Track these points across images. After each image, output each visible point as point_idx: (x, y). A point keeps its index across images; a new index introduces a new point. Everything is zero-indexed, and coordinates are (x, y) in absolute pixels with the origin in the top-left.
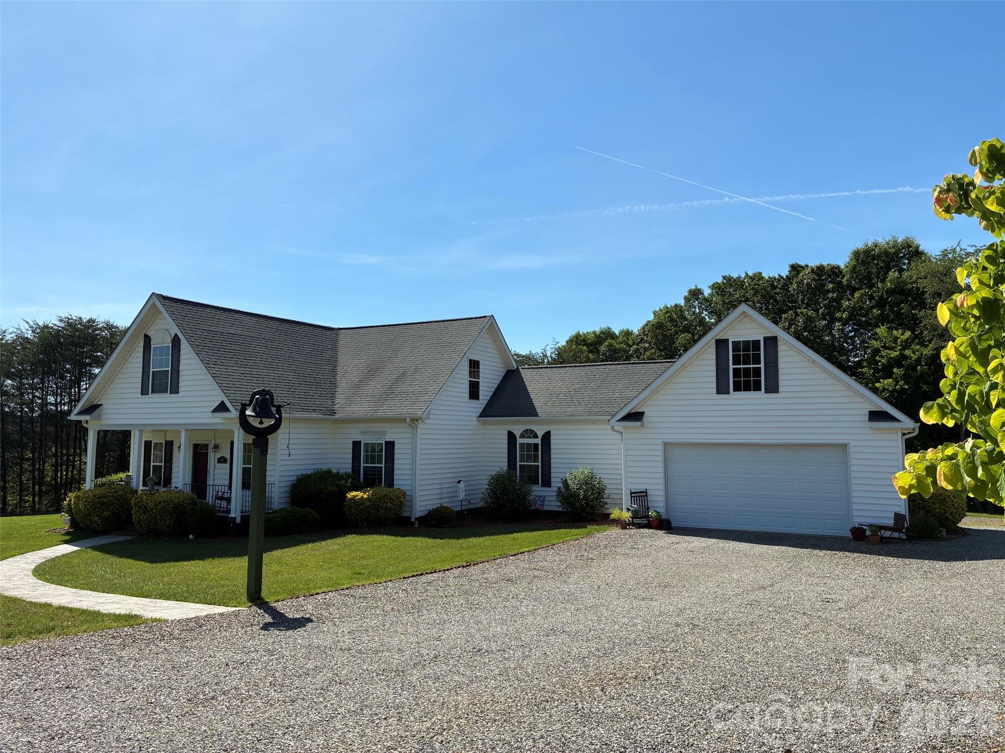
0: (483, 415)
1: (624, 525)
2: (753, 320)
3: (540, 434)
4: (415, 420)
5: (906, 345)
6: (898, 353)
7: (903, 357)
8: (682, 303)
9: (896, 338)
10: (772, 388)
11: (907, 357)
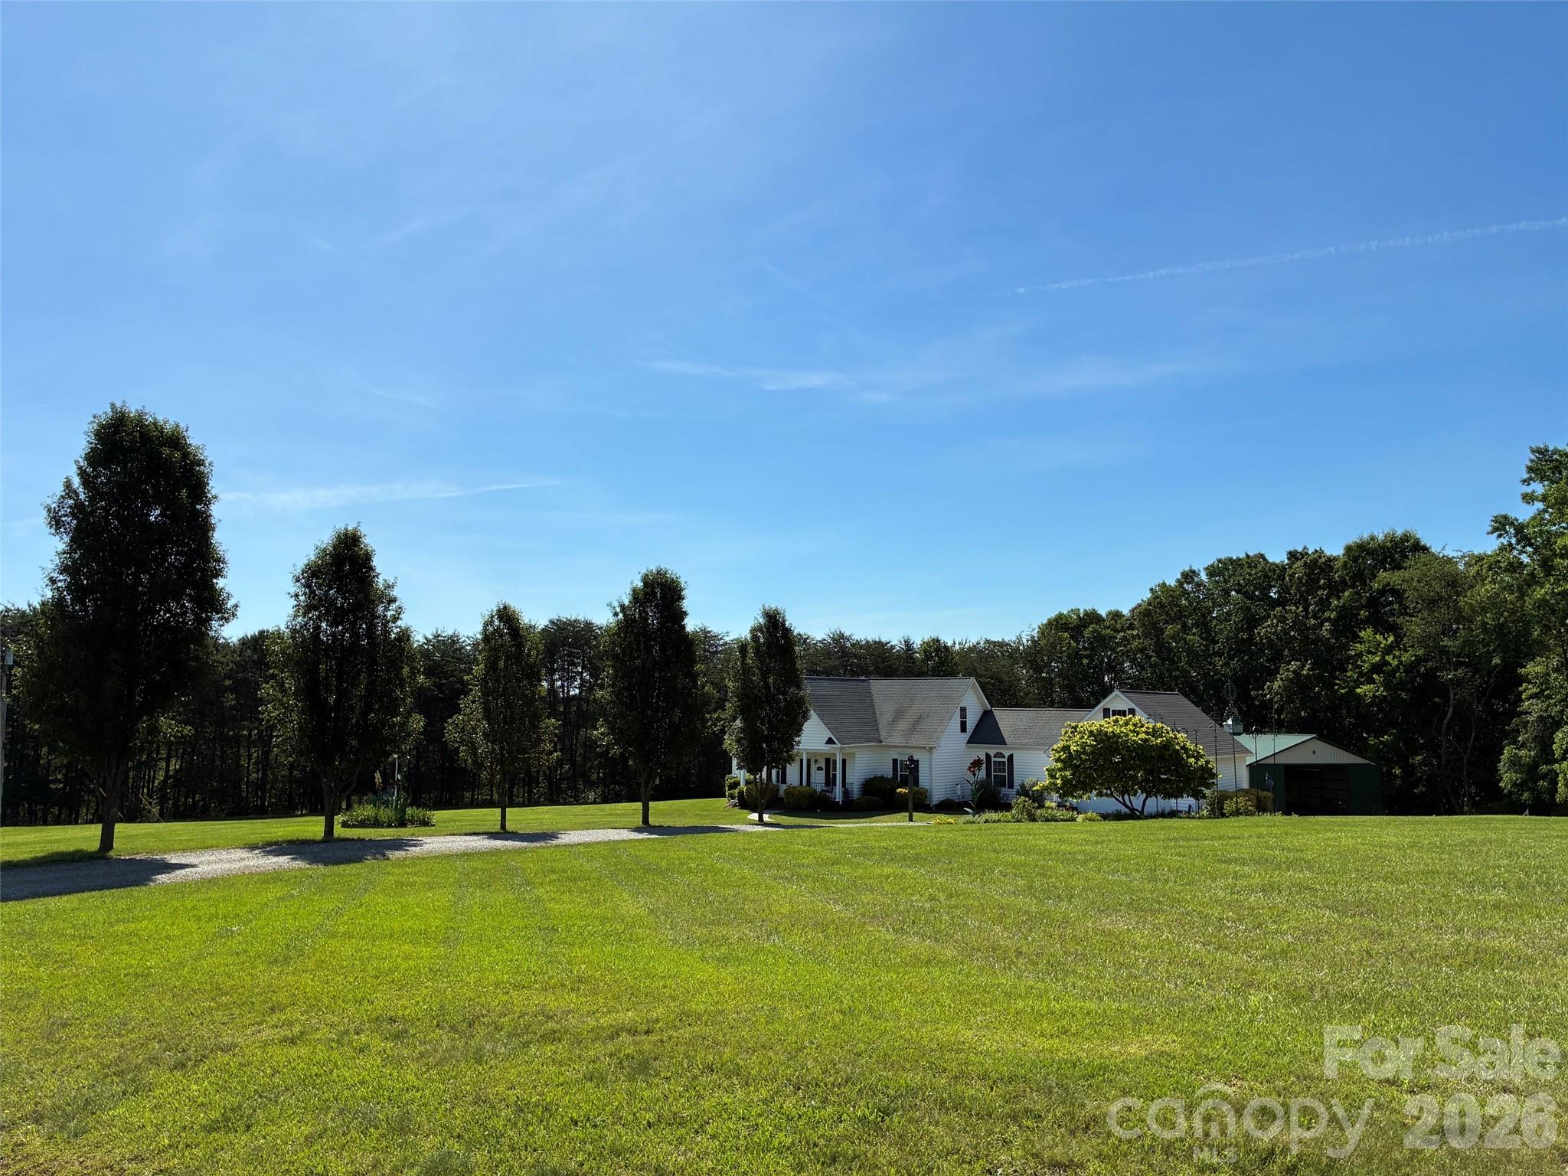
0: (969, 742)
2: (1122, 699)
3: (1007, 755)
4: (931, 748)
6: (1378, 659)
7: (1384, 662)
9: (1379, 643)
11: (1388, 663)
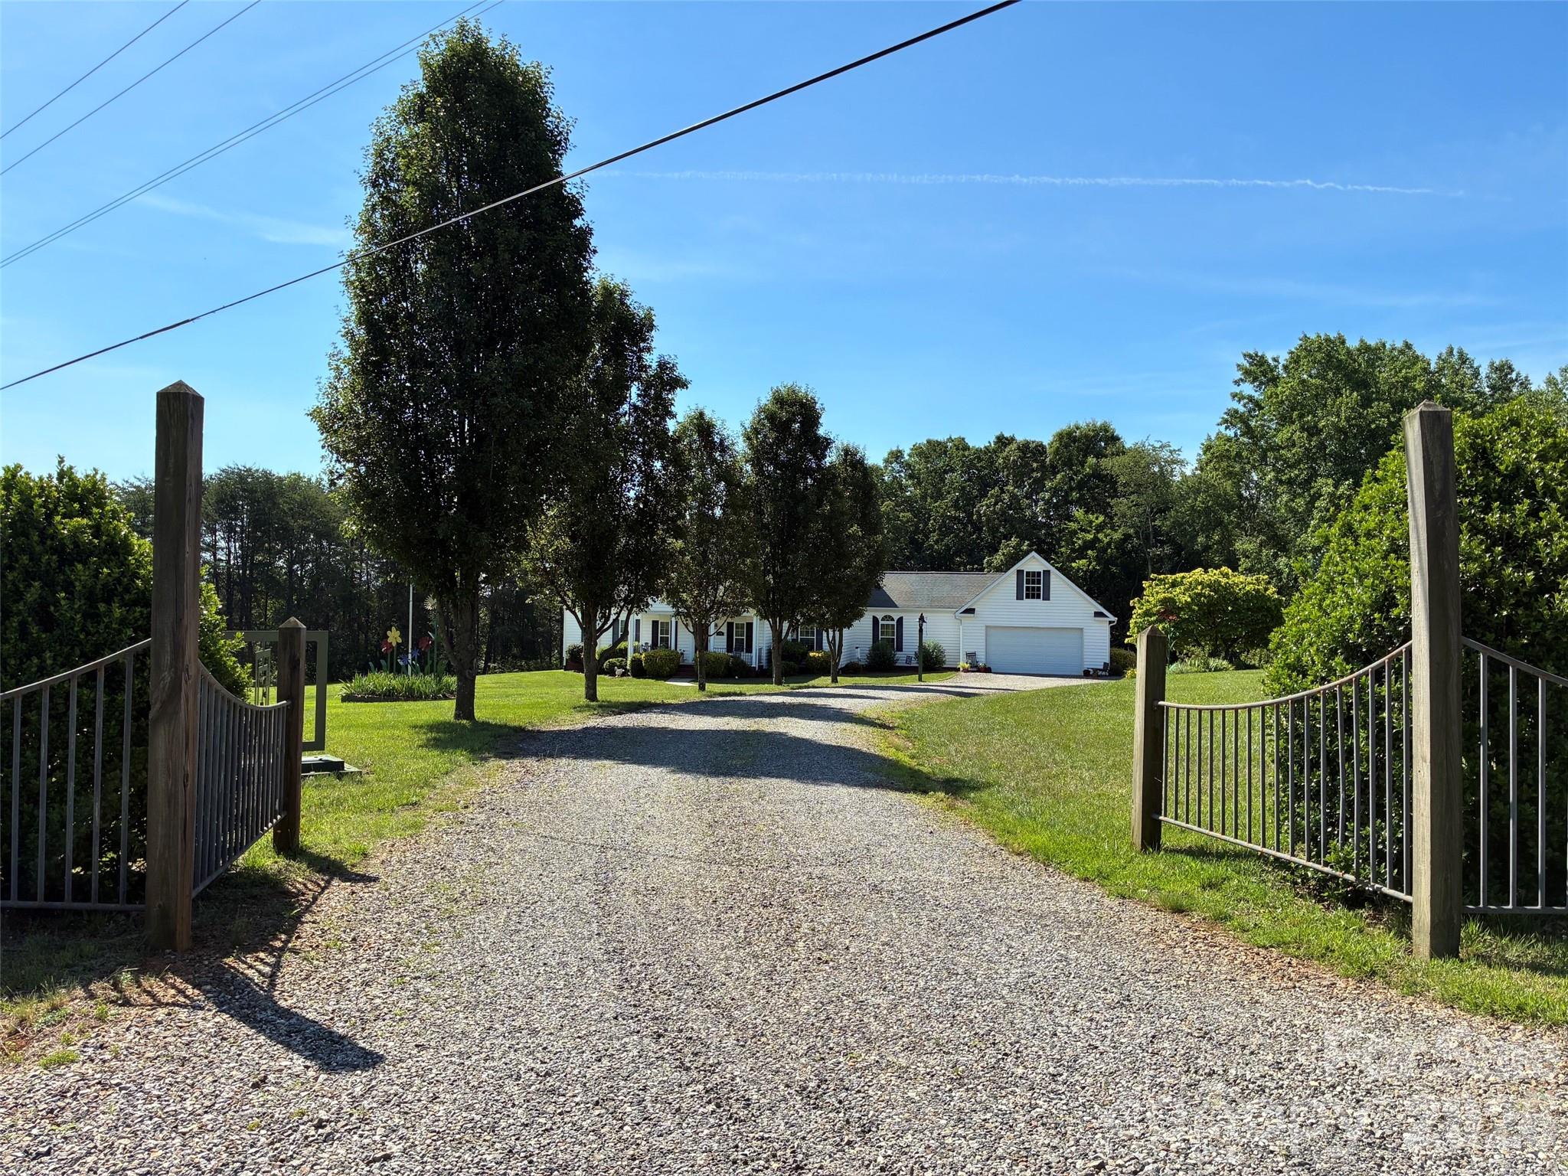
1: (966, 671)
2: (1038, 561)
3: (896, 618)
5: (1100, 528)
6: (1090, 536)
7: (1096, 540)
8: (881, 464)
9: (1091, 522)
10: (1047, 598)
11: (1100, 541)
